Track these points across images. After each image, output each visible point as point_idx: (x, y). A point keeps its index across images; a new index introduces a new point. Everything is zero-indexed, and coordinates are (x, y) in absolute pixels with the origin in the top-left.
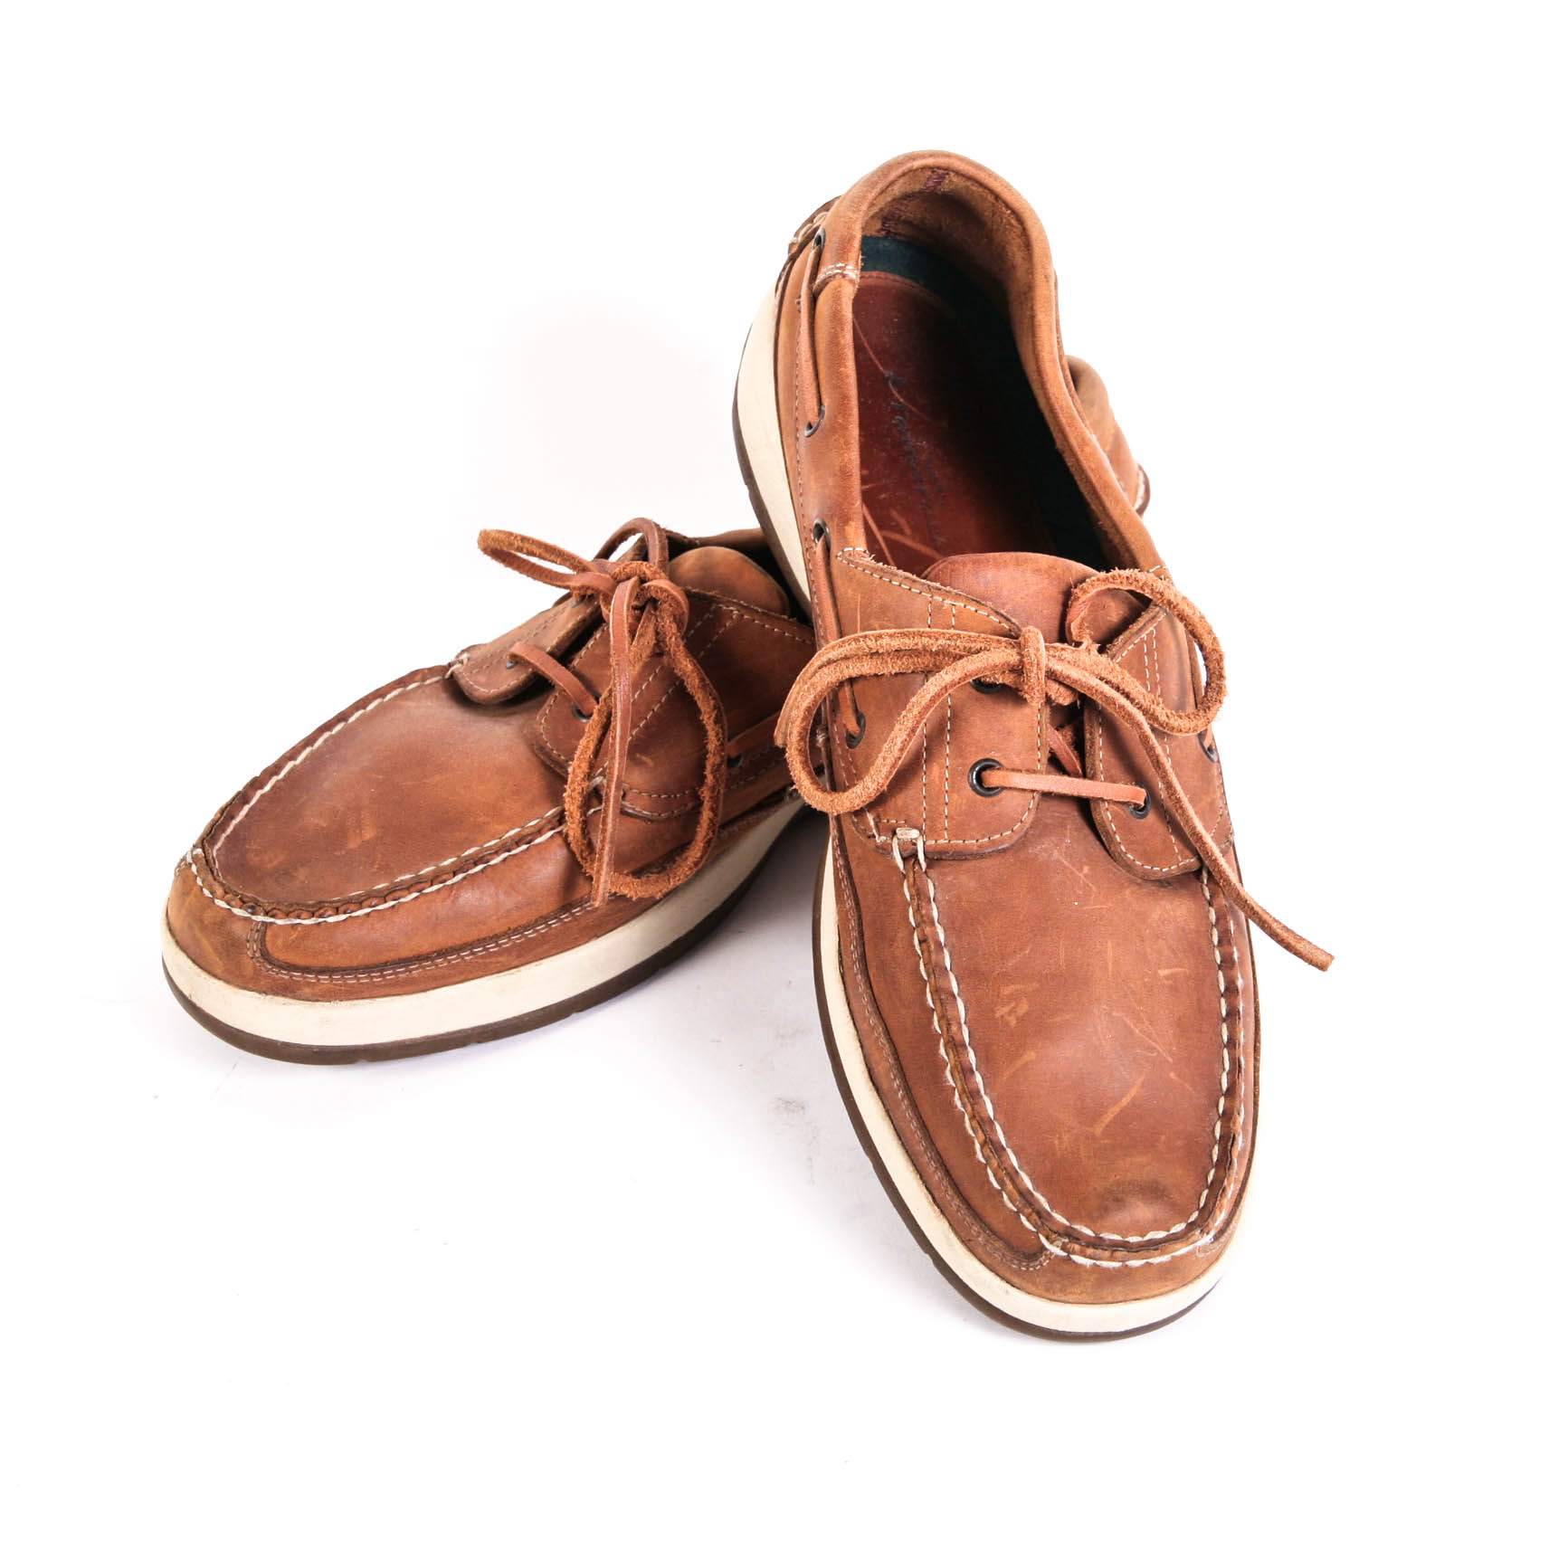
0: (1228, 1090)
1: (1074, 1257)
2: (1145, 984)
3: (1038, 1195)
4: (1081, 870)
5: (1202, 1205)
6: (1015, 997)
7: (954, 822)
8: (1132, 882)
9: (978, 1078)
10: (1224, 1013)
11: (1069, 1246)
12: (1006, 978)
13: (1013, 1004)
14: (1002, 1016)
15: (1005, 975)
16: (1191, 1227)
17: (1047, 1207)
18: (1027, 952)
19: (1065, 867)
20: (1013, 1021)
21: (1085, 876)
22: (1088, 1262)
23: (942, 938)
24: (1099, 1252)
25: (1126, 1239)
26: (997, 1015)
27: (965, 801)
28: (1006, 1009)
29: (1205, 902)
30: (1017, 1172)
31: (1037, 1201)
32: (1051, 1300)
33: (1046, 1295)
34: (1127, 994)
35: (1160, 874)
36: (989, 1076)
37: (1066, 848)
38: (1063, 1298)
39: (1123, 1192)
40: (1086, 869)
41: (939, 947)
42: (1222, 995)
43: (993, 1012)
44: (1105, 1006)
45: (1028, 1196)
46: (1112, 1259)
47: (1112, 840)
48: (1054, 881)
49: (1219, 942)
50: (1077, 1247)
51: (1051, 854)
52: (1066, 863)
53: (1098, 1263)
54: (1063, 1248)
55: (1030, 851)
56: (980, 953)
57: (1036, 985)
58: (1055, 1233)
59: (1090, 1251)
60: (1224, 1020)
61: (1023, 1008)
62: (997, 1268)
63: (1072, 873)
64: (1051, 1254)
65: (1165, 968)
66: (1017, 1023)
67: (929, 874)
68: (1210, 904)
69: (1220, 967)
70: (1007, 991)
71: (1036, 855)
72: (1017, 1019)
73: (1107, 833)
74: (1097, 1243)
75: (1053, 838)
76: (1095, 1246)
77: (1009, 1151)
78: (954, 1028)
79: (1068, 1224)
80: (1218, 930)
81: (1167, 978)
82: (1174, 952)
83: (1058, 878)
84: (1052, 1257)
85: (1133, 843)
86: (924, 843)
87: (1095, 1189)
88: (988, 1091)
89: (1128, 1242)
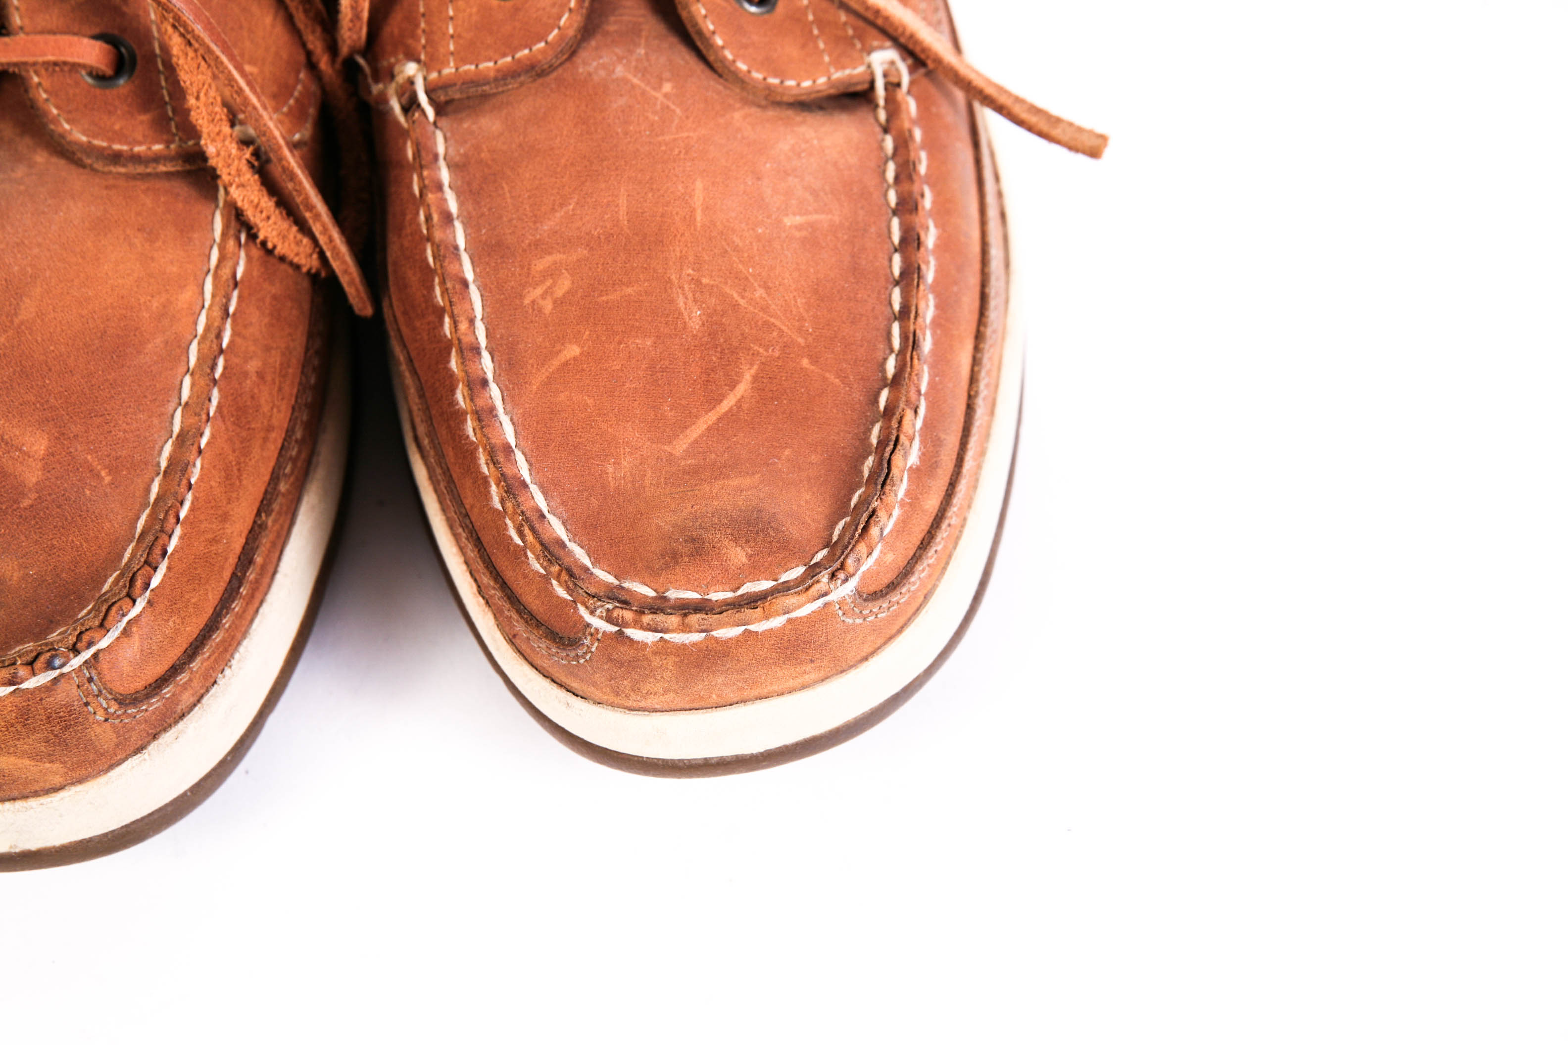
0: (895, 376)
1: (630, 632)
2: (759, 238)
3: (573, 546)
4: (658, 88)
5: (835, 538)
6: (552, 273)
7: (461, 41)
8: (746, 102)
9: (495, 391)
10: (897, 272)
11: (615, 614)
12: (540, 247)
13: (549, 283)
14: (533, 302)
15: (537, 244)
16: (813, 571)
17: (586, 561)
18: (571, 207)
19: (633, 87)
20: (548, 306)
21: (666, 96)
22: (649, 637)
23: (453, 206)
24: (660, 618)
25: (707, 597)
26: (527, 301)
27: (474, 10)
28: (539, 291)
29: (878, 129)
30: (543, 516)
31: (570, 553)
32: (631, 709)
33: (617, 700)
34: (726, 251)
35: (795, 92)
36: (511, 386)
37: (637, 60)
38: (643, 704)
39: (701, 527)
40: (667, 87)
41: (448, 218)
42: (896, 250)
43: (521, 297)
44: (690, 271)
45: (556, 550)
46: (685, 628)
47: (710, 45)
48: (614, 106)
49: (897, 178)
50: (628, 615)
51: (613, 71)
52: (635, 81)
53: (667, 636)
54: (609, 619)
55: (581, 70)
56: (505, 219)
57: (582, 252)
58: (594, 597)
59: (647, 619)
60: (897, 283)
61: (564, 285)
62: (550, 670)
63: (643, 93)
64: (597, 630)
65: (794, 214)
66: (554, 309)
67: (439, 124)
68: (886, 130)
69: (895, 212)
70: (541, 264)
71: (590, 74)
72: (555, 302)
73: (700, 33)
74: (659, 606)
75: (617, 50)
76: (654, 611)
77: (534, 489)
78: (463, 326)
79: (616, 582)
80: (896, 164)
81: (799, 228)
82: (815, 193)
83: (622, 101)
84: (600, 636)
85: (745, 47)
86: (425, 79)
87: (659, 527)
88: (509, 407)
89: (710, 600)
